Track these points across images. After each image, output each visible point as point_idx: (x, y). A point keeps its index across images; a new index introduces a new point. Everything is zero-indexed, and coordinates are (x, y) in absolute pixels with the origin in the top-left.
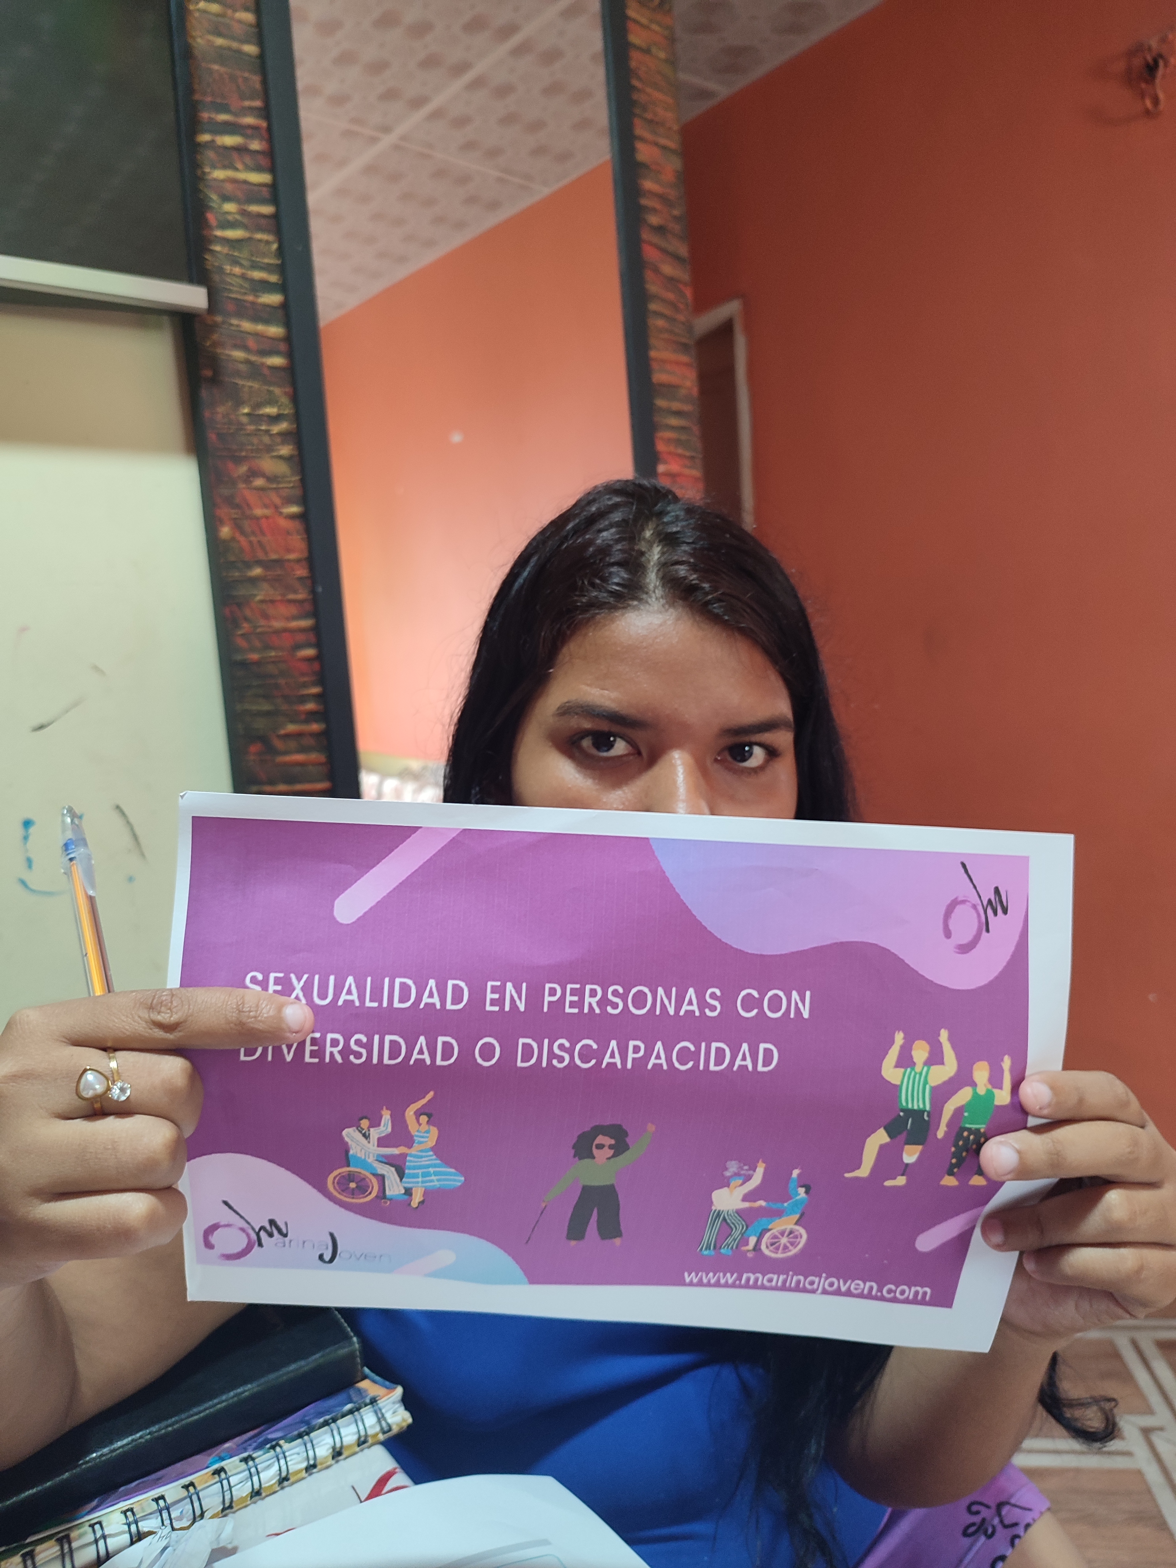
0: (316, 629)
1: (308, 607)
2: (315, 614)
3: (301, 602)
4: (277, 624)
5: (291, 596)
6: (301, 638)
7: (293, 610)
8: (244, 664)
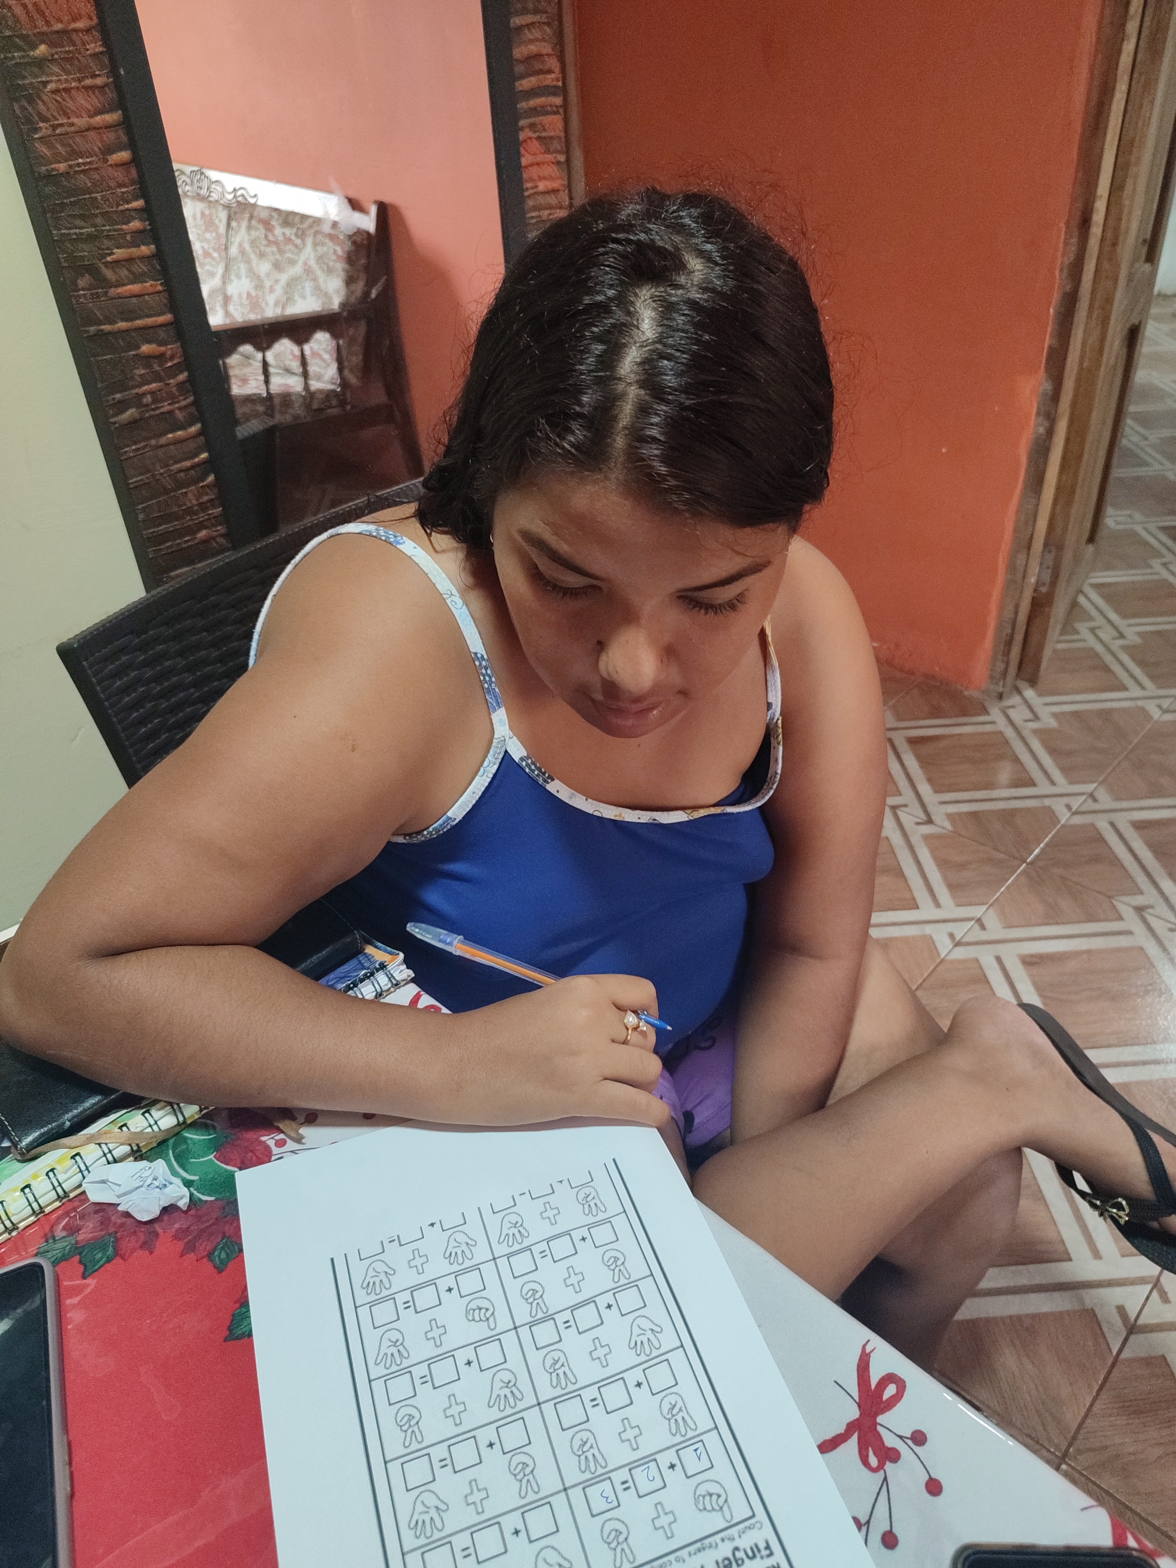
0: (126, 123)
1: (111, 94)
2: (121, 104)
3: (102, 88)
4: (81, 122)
5: (88, 82)
6: (110, 137)
7: (95, 101)
8: (50, 177)
